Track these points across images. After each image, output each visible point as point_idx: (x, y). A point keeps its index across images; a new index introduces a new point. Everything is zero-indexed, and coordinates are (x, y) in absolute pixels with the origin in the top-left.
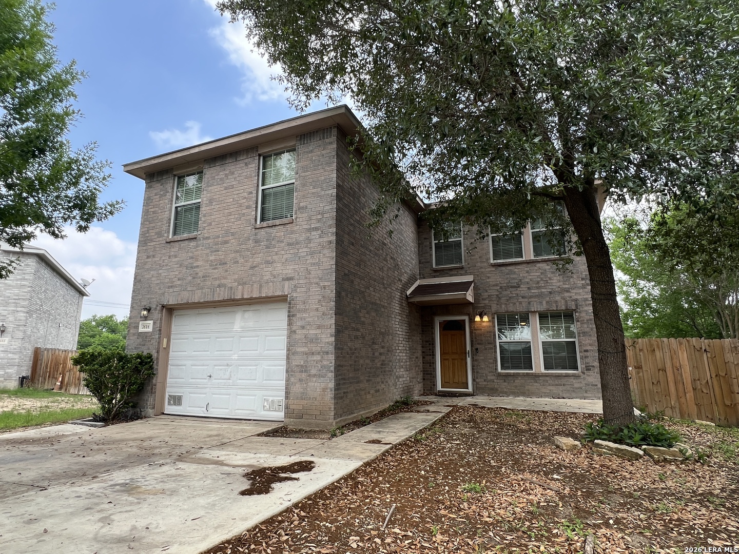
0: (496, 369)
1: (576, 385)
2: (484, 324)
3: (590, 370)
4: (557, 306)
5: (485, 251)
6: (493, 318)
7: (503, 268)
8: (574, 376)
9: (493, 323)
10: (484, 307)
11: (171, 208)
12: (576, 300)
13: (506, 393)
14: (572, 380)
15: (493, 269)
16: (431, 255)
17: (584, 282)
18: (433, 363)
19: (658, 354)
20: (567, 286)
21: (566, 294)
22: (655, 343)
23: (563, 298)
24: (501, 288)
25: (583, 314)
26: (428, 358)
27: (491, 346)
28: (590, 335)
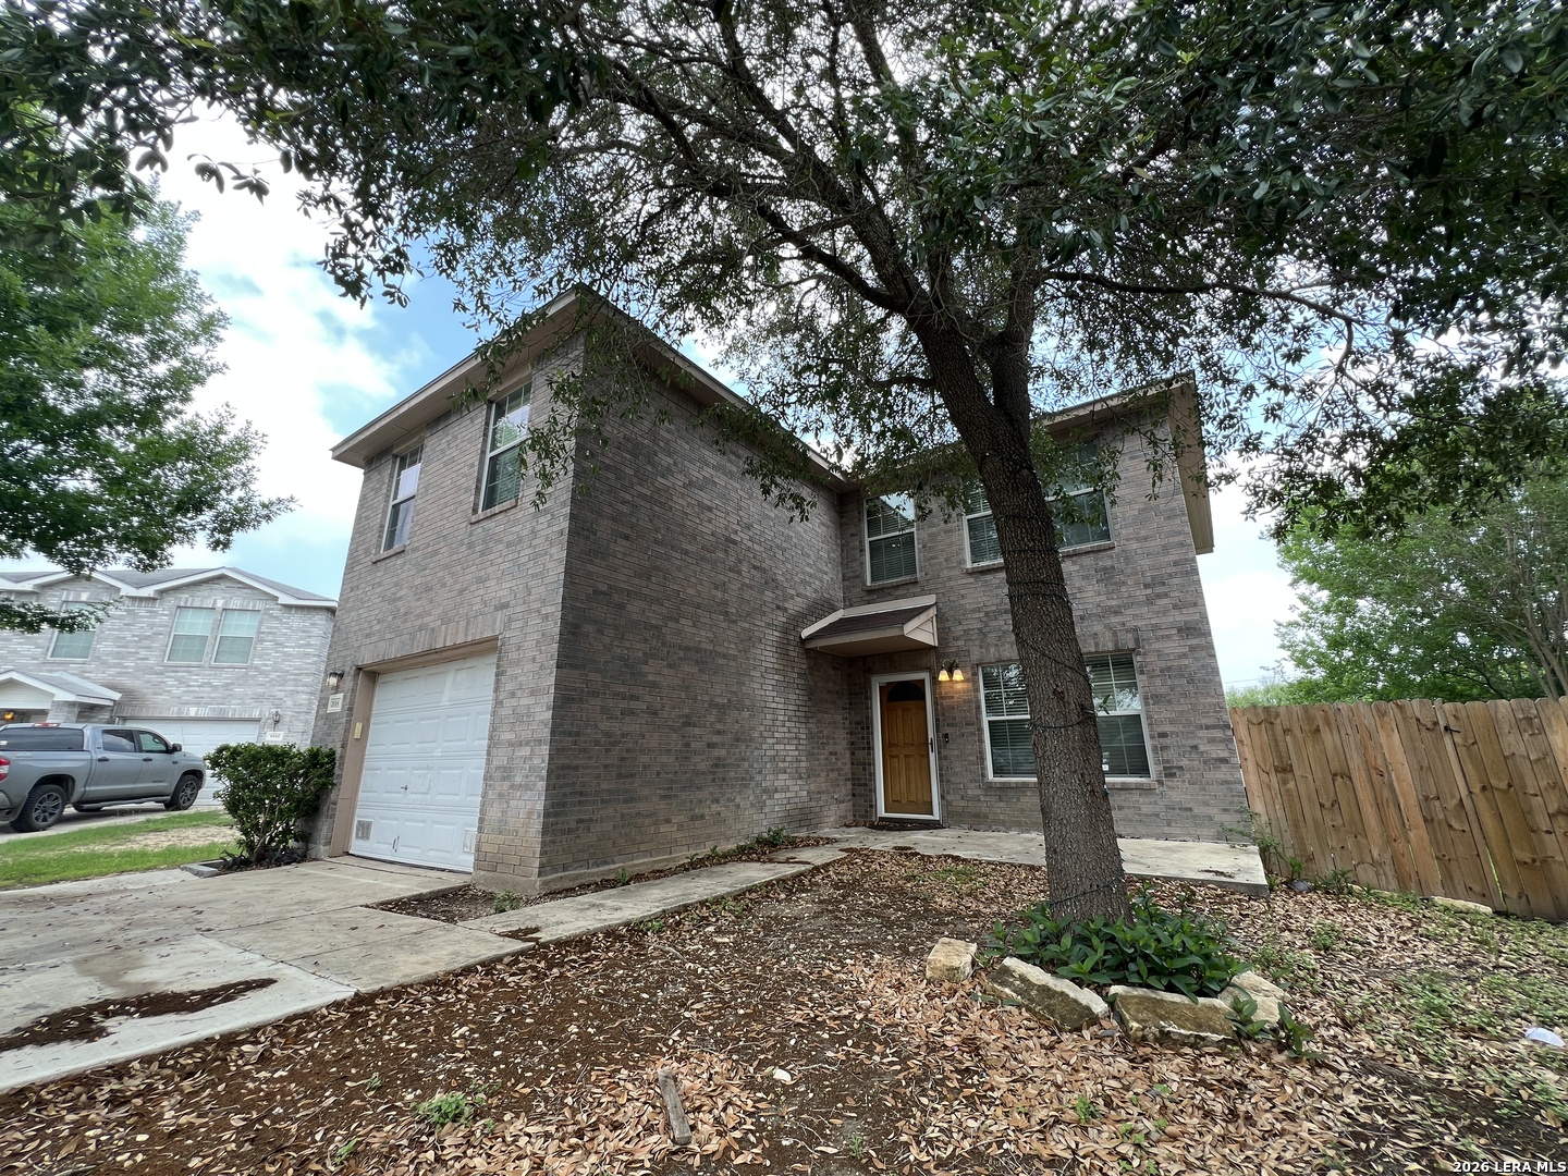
0: (984, 775)
1: (1145, 809)
2: (959, 686)
3: (1173, 775)
4: (1096, 644)
5: (955, 548)
6: (975, 674)
7: (989, 577)
8: (1139, 788)
9: (975, 682)
10: (957, 654)
11: (386, 507)
12: (1135, 629)
13: (1003, 823)
14: (1136, 797)
15: (971, 580)
16: (862, 564)
17: (1149, 591)
18: (869, 764)
19: (1327, 736)
20: (1114, 603)
21: (1114, 620)
22: (1319, 715)
23: (1109, 627)
24: (987, 614)
25: (1151, 658)
26: (860, 754)
27: (972, 729)
28: (1169, 702)
